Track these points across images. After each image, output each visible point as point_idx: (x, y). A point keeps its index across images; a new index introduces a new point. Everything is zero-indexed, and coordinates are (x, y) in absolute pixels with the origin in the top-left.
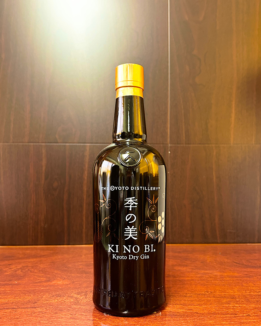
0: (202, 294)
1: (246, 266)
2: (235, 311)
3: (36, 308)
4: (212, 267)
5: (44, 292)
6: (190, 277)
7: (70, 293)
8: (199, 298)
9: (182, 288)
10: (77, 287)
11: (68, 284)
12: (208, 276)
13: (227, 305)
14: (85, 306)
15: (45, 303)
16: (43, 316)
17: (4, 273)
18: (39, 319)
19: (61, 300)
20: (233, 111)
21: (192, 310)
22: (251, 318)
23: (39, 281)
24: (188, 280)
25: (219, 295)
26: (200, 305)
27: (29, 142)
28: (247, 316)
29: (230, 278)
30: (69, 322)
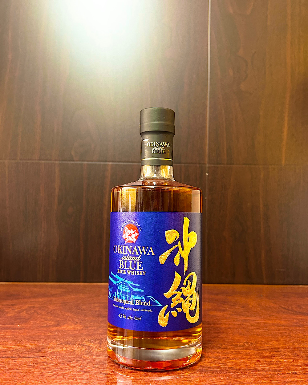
0: (240, 346)
1: (296, 312)
2: (279, 368)
3: (40, 357)
4: (254, 313)
5: (51, 338)
6: (226, 325)
7: (82, 340)
8: (236, 350)
9: (217, 337)
10: (90, 333)
11: (80, 330)
12: (248, 324)
13: (270, 360)
14: (98, 357)
15: (51, 352)
16: (48, 368)
17: (6, 315)
18: (43, 371)
19: (70, 348)
20: (286, 125)
21: (226, 364)
22: (298, 376)
23: (45, 325)
24: (225, 328)
25: (261, 347)
26: (237, 359)
27: (39, 160)
28: (293, 373)
29: (276, 327)
30: (78, 376)
